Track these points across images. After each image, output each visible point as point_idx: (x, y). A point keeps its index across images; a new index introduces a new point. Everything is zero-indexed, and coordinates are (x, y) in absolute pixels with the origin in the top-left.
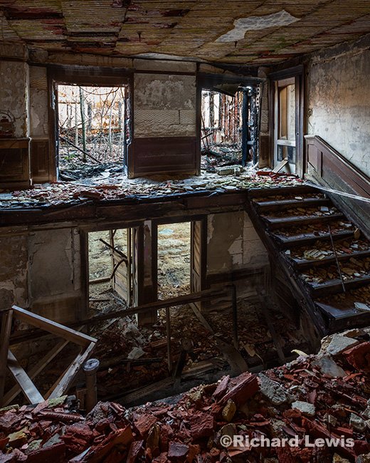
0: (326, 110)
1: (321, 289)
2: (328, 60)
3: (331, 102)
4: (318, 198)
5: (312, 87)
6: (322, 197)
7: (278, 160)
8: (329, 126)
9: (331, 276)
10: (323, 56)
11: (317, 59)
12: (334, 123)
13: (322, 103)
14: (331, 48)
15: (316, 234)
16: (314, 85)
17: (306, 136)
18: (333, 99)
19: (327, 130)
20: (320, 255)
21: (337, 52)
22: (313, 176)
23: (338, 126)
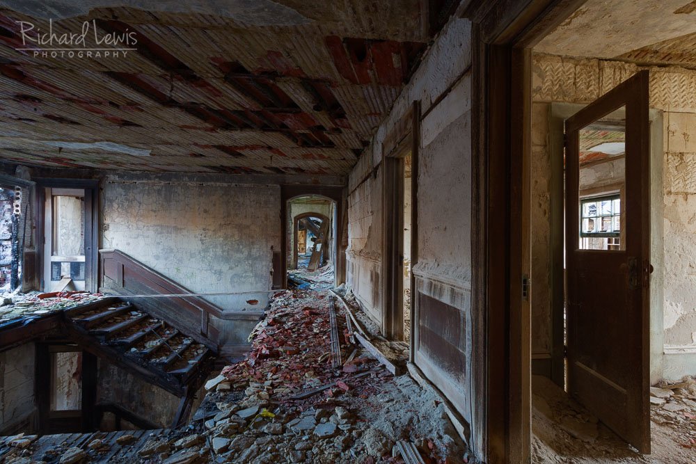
0: (128, 227)
1: (170, 362)
2: (128, 182)
3: (132, 219)
4: (125, 306)
5: (107, 203)
6: (126, 304)
7: (52, 279)
8: (130, 240)
9: (168, 353)
10: (123, 178)
11: (112, 177)
12: (137, 238)
13: (122, 219)
14: (132, 172)
15: (144, 331)
16: (111, 201)
17: (100, 250)
18: (135, 217)
19: (128, 244)
20: (156, 343)
21: (139, 178)
22: (111, 288)
23: (141, 242)
